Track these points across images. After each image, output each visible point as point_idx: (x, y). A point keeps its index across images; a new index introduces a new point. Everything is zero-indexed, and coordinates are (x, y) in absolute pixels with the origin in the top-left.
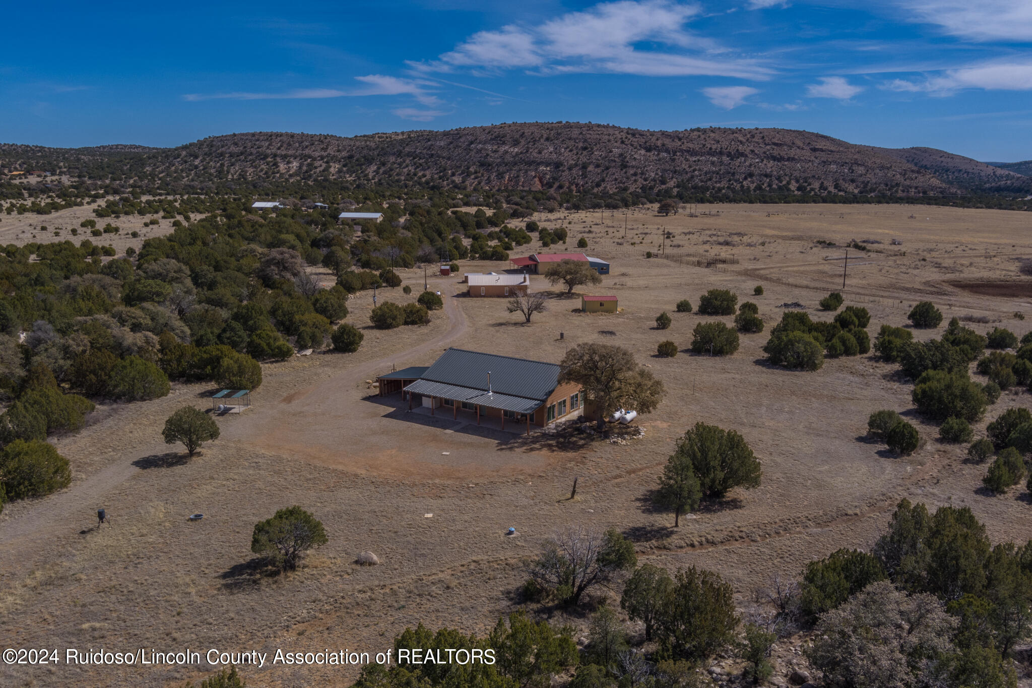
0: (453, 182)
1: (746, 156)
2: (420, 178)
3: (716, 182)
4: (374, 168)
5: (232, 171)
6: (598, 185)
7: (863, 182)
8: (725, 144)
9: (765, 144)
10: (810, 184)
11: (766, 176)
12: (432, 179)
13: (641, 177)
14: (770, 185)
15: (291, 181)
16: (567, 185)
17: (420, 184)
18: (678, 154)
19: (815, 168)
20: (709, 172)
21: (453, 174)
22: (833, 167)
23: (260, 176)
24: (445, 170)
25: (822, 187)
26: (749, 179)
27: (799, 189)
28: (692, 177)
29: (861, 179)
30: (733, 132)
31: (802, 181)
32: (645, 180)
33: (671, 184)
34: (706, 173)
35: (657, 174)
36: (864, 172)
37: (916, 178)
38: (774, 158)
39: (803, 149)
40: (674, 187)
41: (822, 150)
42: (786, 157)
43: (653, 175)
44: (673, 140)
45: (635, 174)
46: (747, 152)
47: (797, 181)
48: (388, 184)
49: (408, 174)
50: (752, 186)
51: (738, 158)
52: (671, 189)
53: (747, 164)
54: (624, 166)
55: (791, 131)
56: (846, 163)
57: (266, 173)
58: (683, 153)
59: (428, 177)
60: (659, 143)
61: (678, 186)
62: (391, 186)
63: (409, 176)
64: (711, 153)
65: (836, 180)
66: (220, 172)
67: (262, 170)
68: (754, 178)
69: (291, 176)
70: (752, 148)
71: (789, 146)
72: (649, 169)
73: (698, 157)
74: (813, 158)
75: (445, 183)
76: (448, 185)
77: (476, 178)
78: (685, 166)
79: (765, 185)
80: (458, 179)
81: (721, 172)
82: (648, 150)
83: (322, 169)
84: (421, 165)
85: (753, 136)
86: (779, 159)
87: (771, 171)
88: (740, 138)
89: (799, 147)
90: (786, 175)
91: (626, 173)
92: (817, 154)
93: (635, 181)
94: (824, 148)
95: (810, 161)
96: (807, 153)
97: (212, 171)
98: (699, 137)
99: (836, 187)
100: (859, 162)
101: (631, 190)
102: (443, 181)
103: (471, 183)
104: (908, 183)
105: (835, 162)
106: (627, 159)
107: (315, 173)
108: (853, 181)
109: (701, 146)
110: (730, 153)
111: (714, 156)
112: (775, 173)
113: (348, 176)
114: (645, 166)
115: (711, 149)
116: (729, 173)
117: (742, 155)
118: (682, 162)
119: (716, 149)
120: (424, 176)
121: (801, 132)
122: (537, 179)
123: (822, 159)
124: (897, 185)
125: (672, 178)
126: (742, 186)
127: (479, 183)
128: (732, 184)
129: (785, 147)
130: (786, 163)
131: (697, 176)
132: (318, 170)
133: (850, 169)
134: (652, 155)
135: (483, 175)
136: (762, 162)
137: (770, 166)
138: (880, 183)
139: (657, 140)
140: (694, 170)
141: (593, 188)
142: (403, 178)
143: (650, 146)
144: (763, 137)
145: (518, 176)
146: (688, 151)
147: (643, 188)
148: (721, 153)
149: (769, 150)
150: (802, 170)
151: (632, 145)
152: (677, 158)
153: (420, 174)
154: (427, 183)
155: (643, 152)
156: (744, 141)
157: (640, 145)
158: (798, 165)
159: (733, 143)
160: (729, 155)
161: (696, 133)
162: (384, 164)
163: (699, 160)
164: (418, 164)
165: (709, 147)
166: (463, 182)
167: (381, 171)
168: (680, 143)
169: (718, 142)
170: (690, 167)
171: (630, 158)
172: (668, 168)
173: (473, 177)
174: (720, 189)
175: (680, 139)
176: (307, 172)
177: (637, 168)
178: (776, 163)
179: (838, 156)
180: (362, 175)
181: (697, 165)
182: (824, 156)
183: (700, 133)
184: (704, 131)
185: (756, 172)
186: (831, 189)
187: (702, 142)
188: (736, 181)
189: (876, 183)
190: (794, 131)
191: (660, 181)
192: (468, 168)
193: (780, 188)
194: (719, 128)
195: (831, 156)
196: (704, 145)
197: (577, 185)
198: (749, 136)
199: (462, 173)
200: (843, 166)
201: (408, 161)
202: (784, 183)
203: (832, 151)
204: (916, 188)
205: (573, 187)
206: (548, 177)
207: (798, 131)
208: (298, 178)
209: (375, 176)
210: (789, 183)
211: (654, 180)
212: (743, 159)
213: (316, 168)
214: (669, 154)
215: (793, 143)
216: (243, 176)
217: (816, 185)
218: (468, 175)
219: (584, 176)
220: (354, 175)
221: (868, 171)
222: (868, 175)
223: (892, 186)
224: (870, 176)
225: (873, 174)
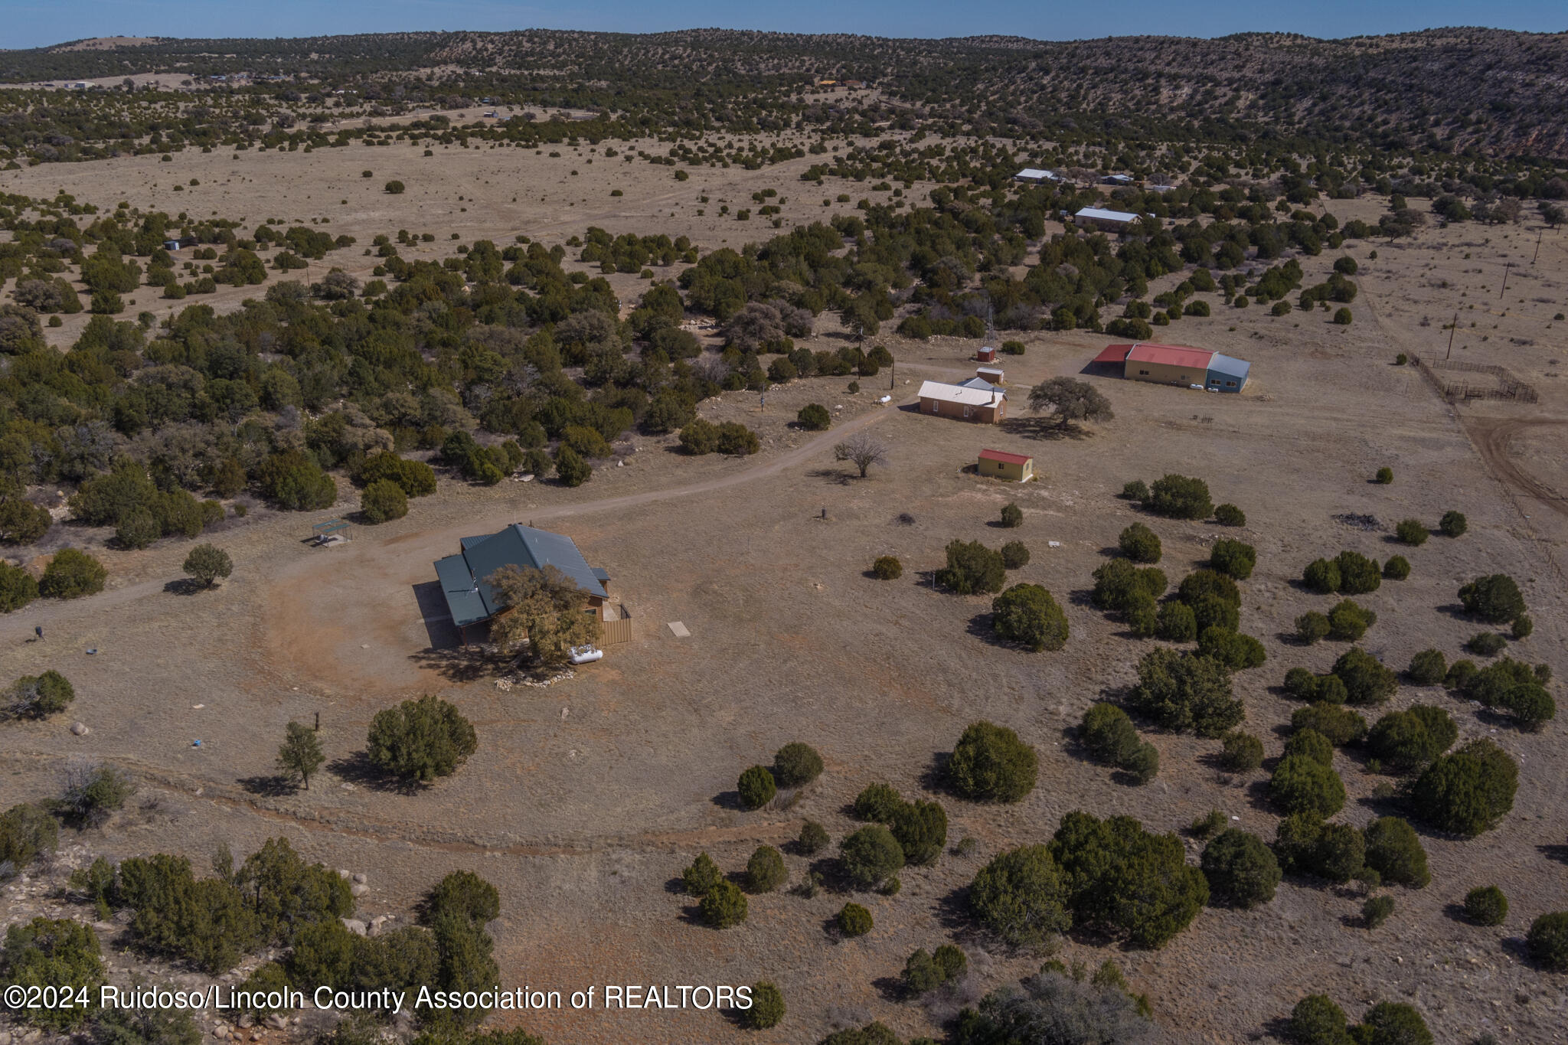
0: (1432, 136)
2: (1376, 126)
4: (1307, 103)
5: (1090, 97)
12: (1396, 130)
15: (1169, 118)
17: (1371, 136)
21: (1437, 123)
23: (1127, 108)
24: (1425, 113)
48: (1318, 132)
49: (1359, 118)
57: (1138, 103)
59: (1392, 125)
63: (1360, 122)
66: (1072, 98)
67: (1133, 98)
69: (1172, 110)
75: (1416, 138)
77: (1475, 132)
80: (1440, 133)
83: (1223, 100)
84: (1386, 103)
102: (1415, 134)
103: (1463, 140)
107: (1211, 107)
113: (1261, 114)
120: (1385, 122)
127: (1478, 142)
132: (1217, 103)
135: (1489, 128)
145: (1556, 134)
153: (1379, 119)
154: (1385, 135)
162: (1324, 98)
164: (1381, 102)
166: (1450, 137)
167: (1317, 110)
173: (1470, 129)
176: (1199, 104)
180: (1285, 114)
192: (1468, 113)
199: (1454, 122)
201: (1366, 96)
208: (1183, 114)
209: (1304, 118)
213: (1216, 98)
216: (1103, 105)
218: (1463, 127)
220: (1271, 114)
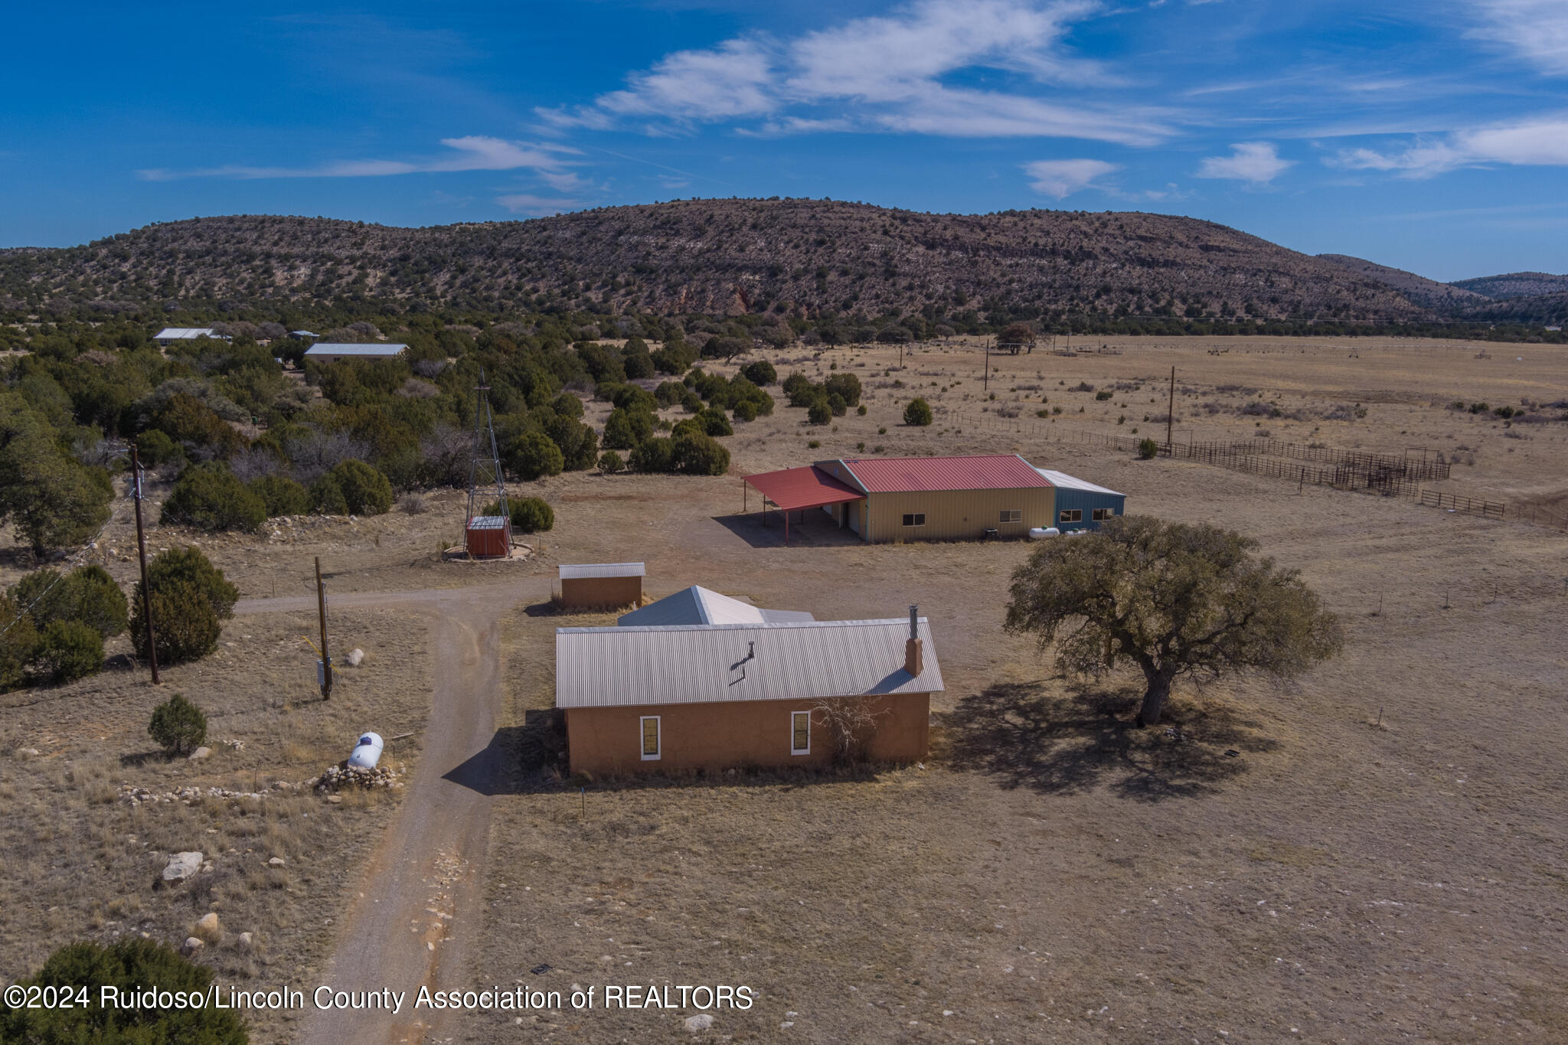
0: (588, 300)
1: (1096, 257)
2: (528, 294)
3: (1049, 302)
4: (445, 276)
5: (188, 282)
6: (846, 306)
7: (1291, 303)
8: (1059, 237)
9: (1125, 237)
10: (1205, 306)
11: (1132, 291)
12: (549, 296)
13: (921, 293)
14: (1140, 307)
15: (293, 299)
16: (791, 305)
17: (527, 304)
18: (982, 253)
19: (1211, 279)
20: (1037, 285)
21: (588, 288)
22: (1240, 278)
23: (238, 292)
24: (572, 279)
25: (1226, 311)
26: (1104, 297)
27: (1188, 313)
28: (1009, 292)
29: (1287, 298)
30: (1072, 217)
31: (1191, 301)
32: (929, 297)
33: (974, 304)
34: (1031, 286)
35: (947, 287)
36: (1290, 286)
37: (1373, 295)
38: (1142, 262)
39: (1187, 247)
40: (979, 310)
41: (1219, 249)
42: (1161, 260)
43: (941, 288)
44: (972, 230)
45: (910, 288)
46: (1097, 250)
47: (1184, 301)
48: (469, 304)
49: (506, 288)
50: (1111, 309)
51: (1082, 260)
52: (975, 312)
53: (1099, 270)
54: (890, 273)
55: (1165, 216)
56: (1260, 270)
57: (250, 286)
58: (989, 252)
59: (543, 292)
60: (948, 234)
61: (985, 309)
62: (475, 308)
63: (509, 291)
64: (1037, 252)
65: (1247, 299)
66: (166, 284)
67: (242, 282)
68: (1112, 295)
69: (293, 291)
70: (1104, 244)
71: (1165, 242)
72: (932, 278)
73: (1016, 259)
74: (1205, 262)
75: (573, 302)
76: (578, 306)
77: (628, 294)
78: (994, 273)
79: (1132, 307)
80: (596, 296)
81: (1057, 285)
82: (931, 246)
83: (350, 279)
84: (529, 271)
85: (1105, 225)
86: (1151, 263)
87: (1140, 284)
88: (1084, 228)
89: (1181, 244)
90: (1164, 290)
91: (894, 285)
92: (1212, 255)
93: (912, 299)
94: (1222, 245)
95: (1201, 266)
96: (1194, 255)
97: (152, 283)
98: (1015, 224)
99: (1249, 310)
100: (1281, 270)
101: (906, 313)
102: (570, 299)
103: (619, 302)
104: (1361, 303)
105: (1243, 270)
106: (895, 261)
107: (338, 286)
108: (1274, 300)
109: (1020, 240)
110: (1068, 252)
111: (1042, 257)
112: (1146, 287)
113: (398, 291)
114: (927, 274)
115: (1036, 245)
116: (1070, 286)
117: (1089, 255)
118: (988, 267)
119: (1045, 246)
120: (535, 290)
121: (1182, 219)
122: (737, 296)
123: (1221, 264)
124: (1346, 307)
125: (974, 294)
126: (1094, 309)
127: (634, 303)
128: (1077, 305)
129: (1159, 243)
130: (1162, 270)
131: (1017, 291)
132: (344, 281)
133: (1267, 280)
134: (938, 255)
135: (640, 289)
136: (1122, 269)
137: (1136, 275)
138: (1319, 304)
139: (945, 229)
140: (1011, 281)
141: (838, 311)
142: (496, 294)
143: (934, 239)
144: (1121, 227)
145: (703, 291)
146: (998, 249)
147: (926, 311)
148: (1054, 252)
149: (1132, 248)
150: (1190, 282)
151: (902, 238)
152: (980, 259)
153: (528, 287)
154: (540, 302)
155: (921, 249)
156: (1091, 232)
157: (916, 238)
158: (1183, 274)
159: (1072, 236)
160: (1067, 255)
161: (1008, 219)
162: (462, 271)
163: (1017, 265)
164: (524, 270)
165: (1033, 241)
166: (605, 301)
167: (458, 282)
168: (983, 235)
169: (1048, 233)
170: (1003, 275)
171: (900, 260)
172: (965, 277)
173: (622, 291)
174: (1058, 314)
175: (983, 229)
176: (323, 284)
177: (914, 276)
178: (1145, 269)
179: (1246, 260)
180: (424, 289)
181: (1015, 272)
182: (1222, 260)
183: (1016, 219)
184: (1023, 215)
185: (1116, 285)
186: (1241, 313)
187: (1021, 233)
188: (1083, 300)
189: (1311, 305)
190: (1171, 218)
191: (955, 299)
192: (614, 277)
193: (1157, 312)
194: (1048, 211)
195: (1234, 259)
196: (1025, 239)
197: (809, 305)
198: (1097, 224)
199: (604, 285)
200: (1255, 275)
201: (506, 265)
202: (1163, 303)
203: (1234, 251)
204: (1376, 312)
205: (803, 310)
206: (757, 291)
207: (1177, 218)
208: (308, 295)
209: (446, 291)
210: (1170, 303)
211: (943, 297)
212: (1091, 262)
213: (341, 277)
214: (967, 253)
215: (1171, 237)
216: (206, 291)
217: (1216, 307)
218: (614, 290)
219: (821, 290)
220: (408, 290)
221: (1296, 283)
222: (1297, 291)
223: (1338, 309)
224: (1300, 293)
225: (1304, 289)
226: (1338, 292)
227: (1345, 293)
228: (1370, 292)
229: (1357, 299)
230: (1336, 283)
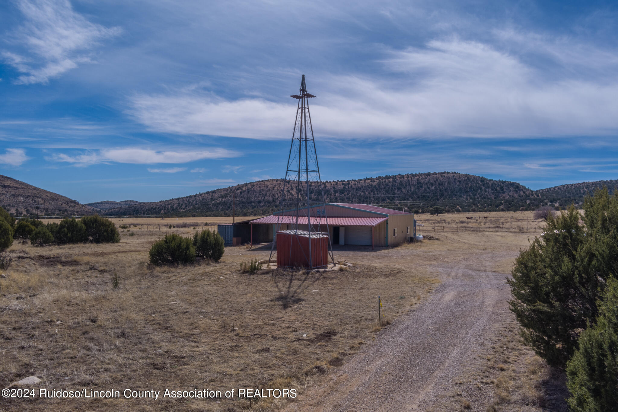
7: (44, 209)
19: (9, 199)
22: (21, 199)
36: (43, 202)
37: (75, 206)
41: (10, 187)
56: (29, 196)
74: (4, 192)
92: (7, 189)
94: (11, 185)
95: (3, 194)
100: (38, 196)
104: (71, 209)
105: (22, 195)
123: (12, 193)
124: (66, 210)
133: (32, 200)
138: (55, 209)
179: (22, 191)
182: (12, 191)
189: (52, 209)
195: (17, 191)
200: (27, 198)
203: (16, 188)
204: (77, 212)
221: (45, 201)
222: (46, 204)
223: (63, 211)
224: (47, 205)
225: (48, 204)
226: (62, 204)
227: (64, 205)
228: (74, 205)
229: (69, 207)
230: (60, 201)
